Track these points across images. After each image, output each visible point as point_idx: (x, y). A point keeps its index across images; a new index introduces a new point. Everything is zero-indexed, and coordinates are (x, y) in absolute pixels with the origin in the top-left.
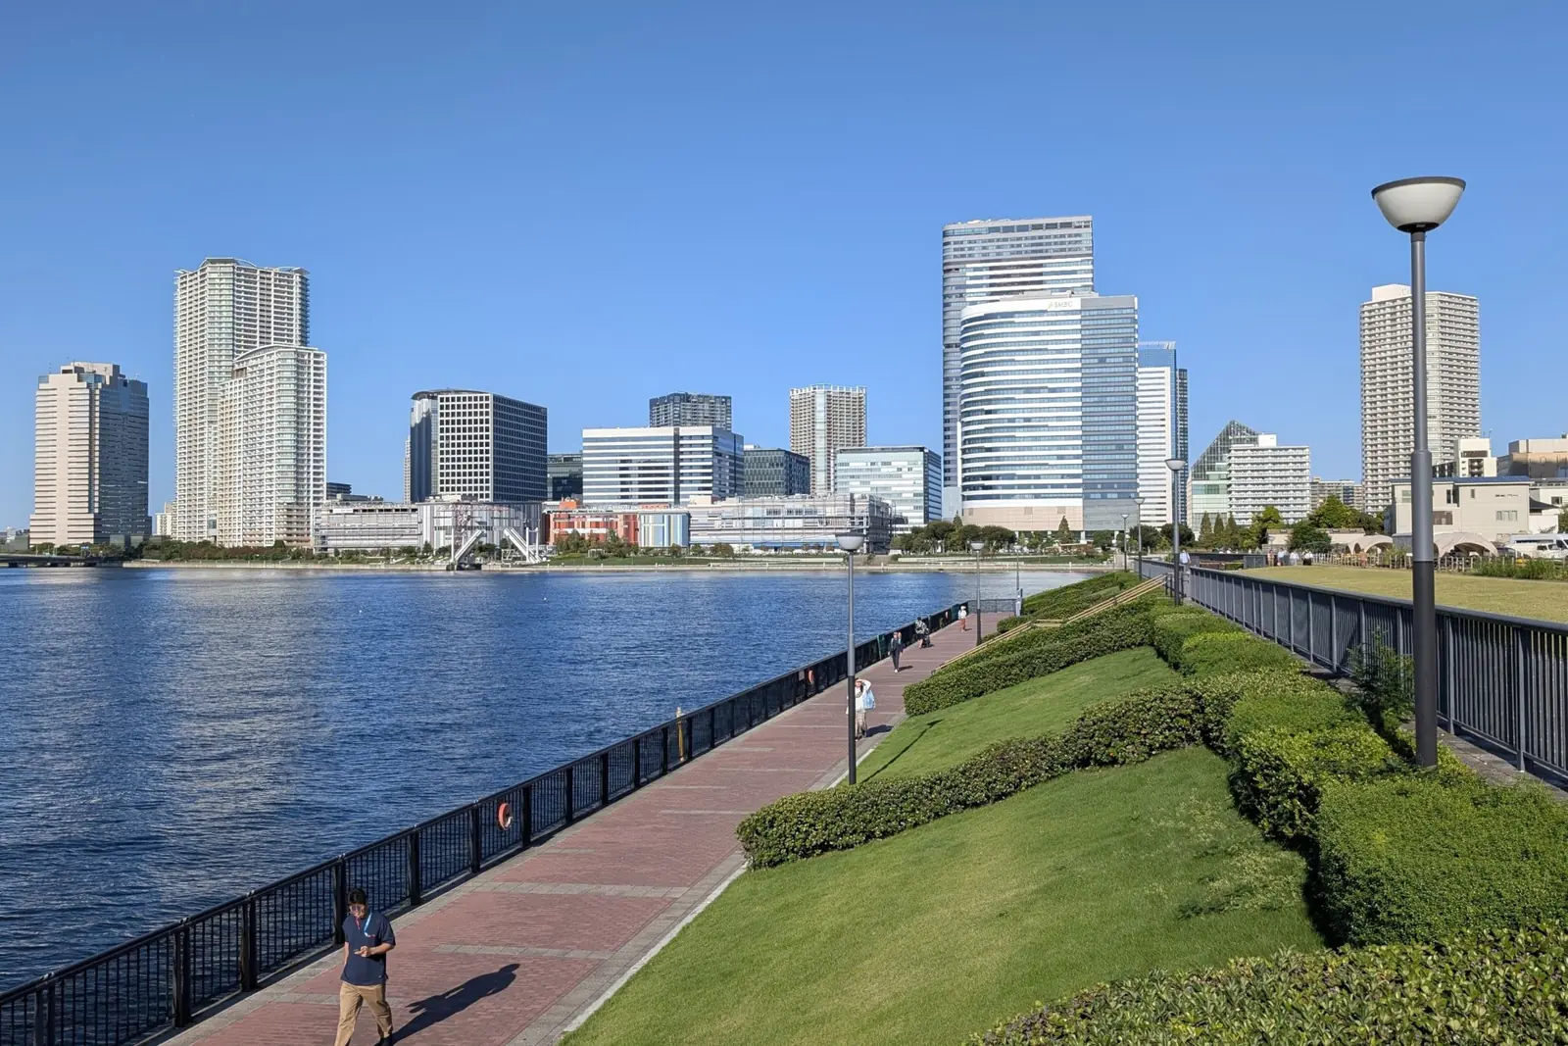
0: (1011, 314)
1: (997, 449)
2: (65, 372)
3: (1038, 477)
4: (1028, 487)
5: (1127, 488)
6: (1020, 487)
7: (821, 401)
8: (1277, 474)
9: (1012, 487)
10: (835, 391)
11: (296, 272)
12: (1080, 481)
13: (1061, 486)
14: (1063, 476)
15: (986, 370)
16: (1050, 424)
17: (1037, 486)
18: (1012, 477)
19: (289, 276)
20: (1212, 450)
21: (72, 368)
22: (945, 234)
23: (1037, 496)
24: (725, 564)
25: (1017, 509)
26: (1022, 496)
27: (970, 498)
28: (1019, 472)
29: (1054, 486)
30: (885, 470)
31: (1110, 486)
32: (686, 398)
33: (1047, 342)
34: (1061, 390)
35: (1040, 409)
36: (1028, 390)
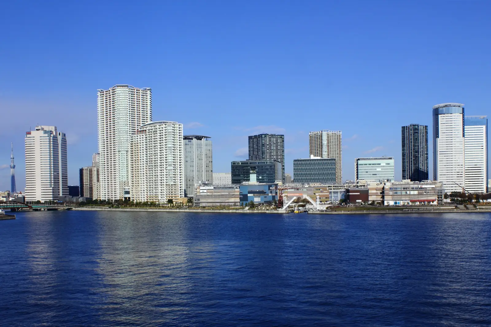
2: (37, 130)
11: (148, 90)
19: (146, 91)
21: (40, 128)
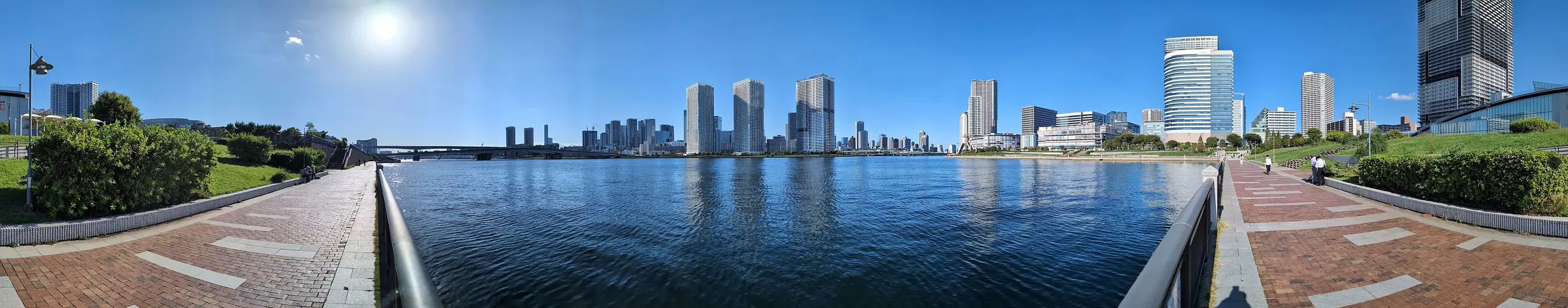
0: (1183, 56)
1: (1176, 109)
3: (1193, 120)
4: (1189, 124)
5: (1229, 124)
6: (1186, 124)
7: (1149, 113)
8: (1285, 122)
9: (1182, 125)
10: (1153, 110)
12: (1210, 122)
13: (1202, 124)
14: (1203, 120)
15: (1172, 77)
16: (1198, 99)
17: (1193, 124)
18: (1183, 120)
20: (1258, 117)
22: (1165, 42)
23: (1193, 128)
24: (1133, 156)
25: (1184, 134)
26: (1187, 129)
27: (1168, 129)
28: (1185, 119)
29: (1199, 124)
30: (1158, 128)
31: (1222, 125)
32: (1115, 112)
33: (1197, 66)
34: (1202, 85)
35: (1194, 93)
36: (1189, 85)
